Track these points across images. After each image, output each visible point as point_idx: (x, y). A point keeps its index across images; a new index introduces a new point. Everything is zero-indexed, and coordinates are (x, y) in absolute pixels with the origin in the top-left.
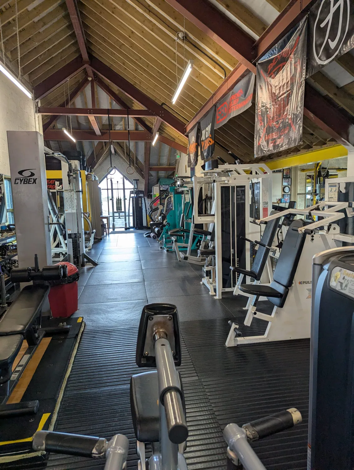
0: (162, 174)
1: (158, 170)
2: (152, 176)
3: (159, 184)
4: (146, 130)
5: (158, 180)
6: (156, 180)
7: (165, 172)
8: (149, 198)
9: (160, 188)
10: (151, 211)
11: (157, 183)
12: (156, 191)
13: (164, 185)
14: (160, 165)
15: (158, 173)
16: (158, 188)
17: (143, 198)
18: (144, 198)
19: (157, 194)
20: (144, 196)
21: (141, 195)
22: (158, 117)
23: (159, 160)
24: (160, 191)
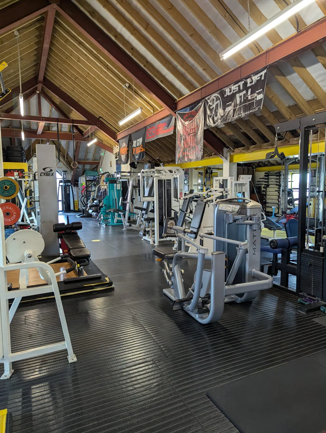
0: (87, 167)
1: (84, 164)
2: (79, 168)
3: (85, 175)
4: (78, 132)
5: (84, 172)
6: (82, 172)
7: (90, 165)
8: (75, 186)
9: (86, 178)
10: (82, 197)
11: (83, 174)
12: (82, 181)
13: (89, 176)
14: (87, 160)
15: (84, 166)
16: (84, 178)
17: (70, 187)
18: (72, 187)
19: (84, 184)
20: (71, 185)
21: (69, 184)
22: (95, 126)
23: (86, 156)
24: (87, 181)
